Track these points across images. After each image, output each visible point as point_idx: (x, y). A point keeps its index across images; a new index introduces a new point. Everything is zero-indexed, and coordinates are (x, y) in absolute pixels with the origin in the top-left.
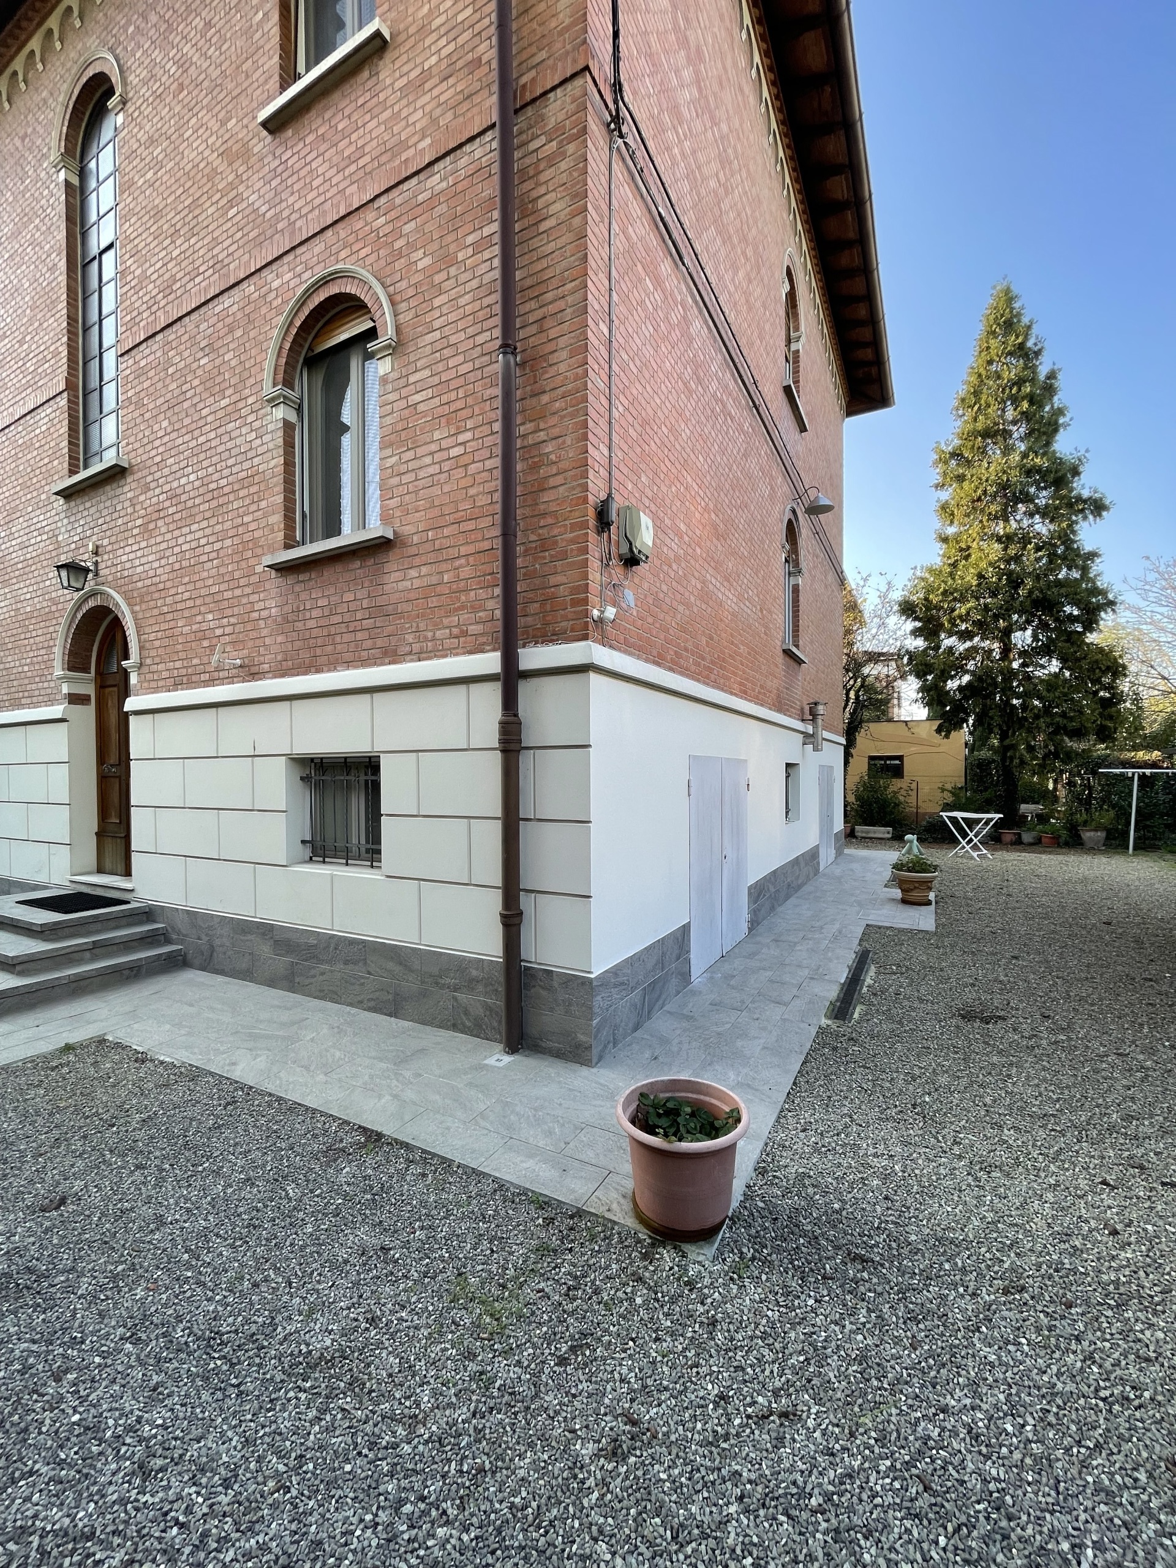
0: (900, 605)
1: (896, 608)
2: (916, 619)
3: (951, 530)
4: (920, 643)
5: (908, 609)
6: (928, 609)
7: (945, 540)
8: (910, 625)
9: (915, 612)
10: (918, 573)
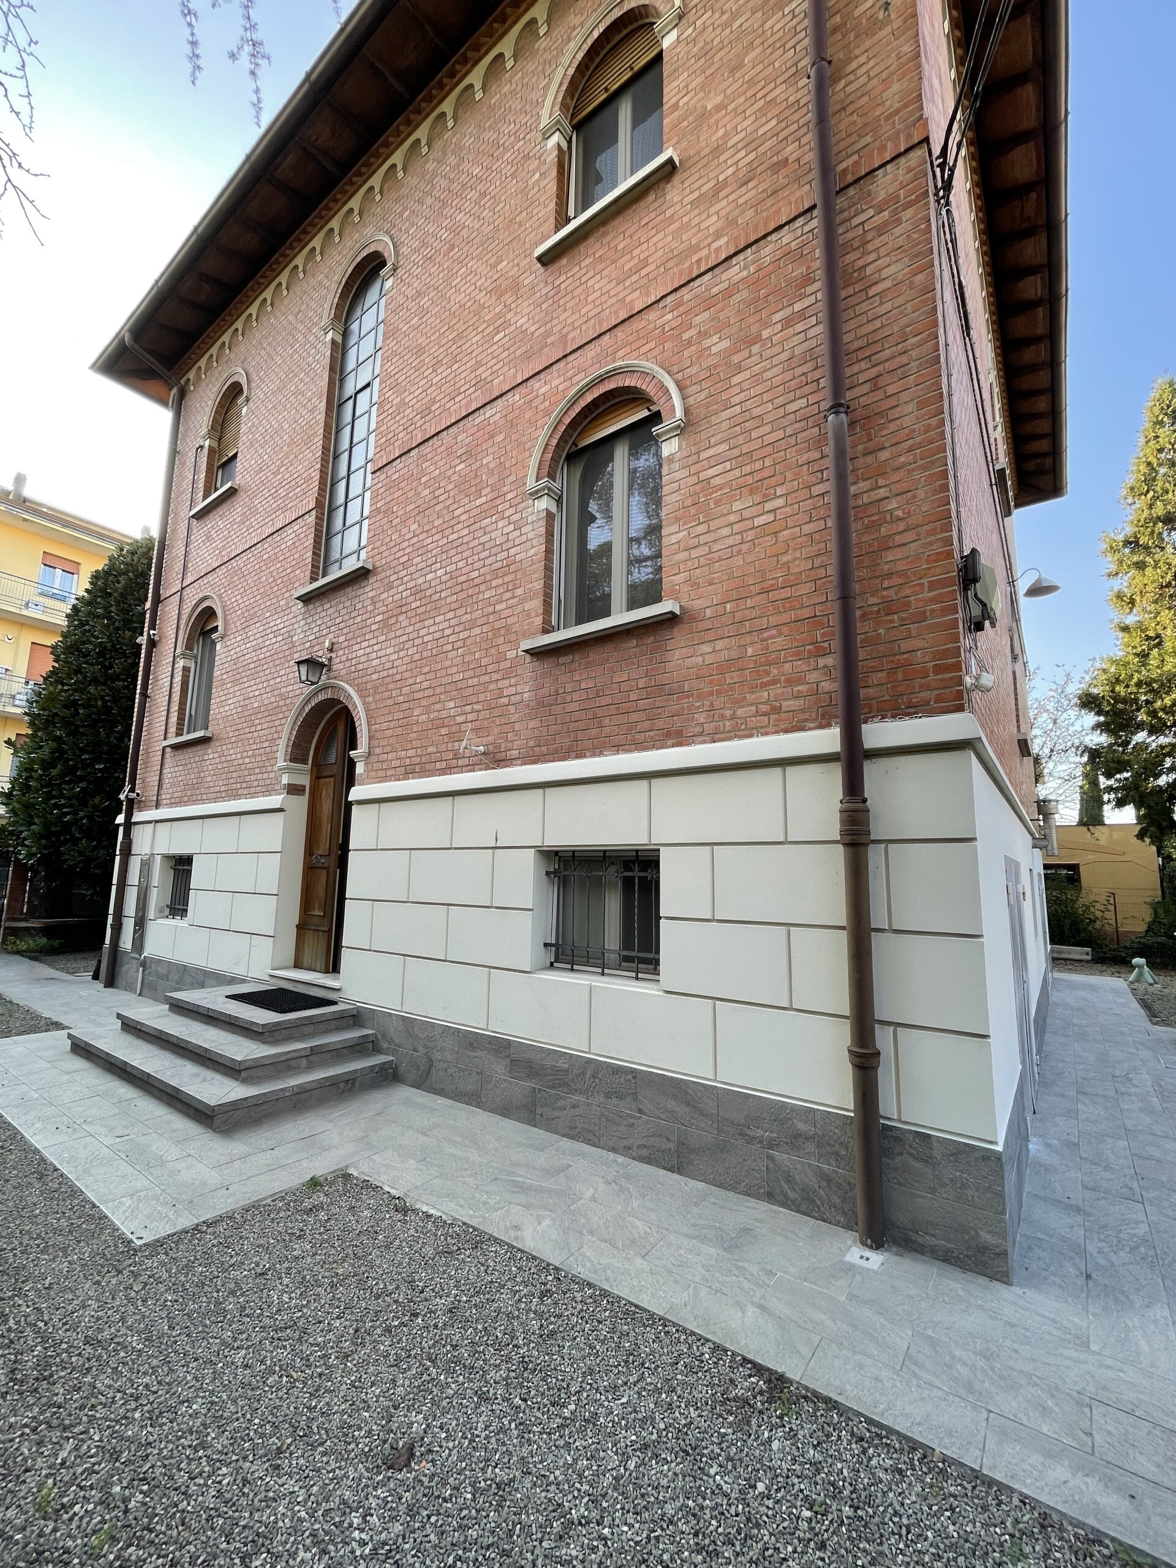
0: (1080, 698)
1: (1076, 700)
2: (1099, 713)
3: (1130, 620)
4: (1102, 739)
5: (1090, 703)
6: (1117, 701)
7: (1125, 629)
8: (1091, 719)
9: (1099, 706)
10: (1098, 665)
